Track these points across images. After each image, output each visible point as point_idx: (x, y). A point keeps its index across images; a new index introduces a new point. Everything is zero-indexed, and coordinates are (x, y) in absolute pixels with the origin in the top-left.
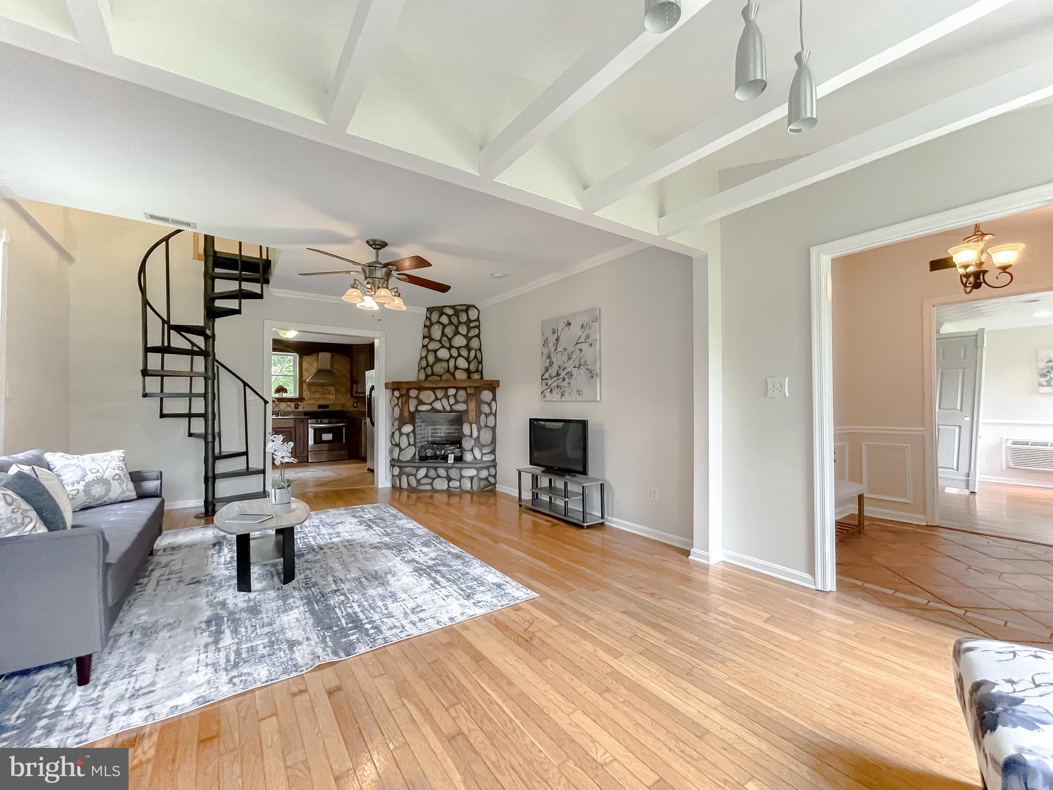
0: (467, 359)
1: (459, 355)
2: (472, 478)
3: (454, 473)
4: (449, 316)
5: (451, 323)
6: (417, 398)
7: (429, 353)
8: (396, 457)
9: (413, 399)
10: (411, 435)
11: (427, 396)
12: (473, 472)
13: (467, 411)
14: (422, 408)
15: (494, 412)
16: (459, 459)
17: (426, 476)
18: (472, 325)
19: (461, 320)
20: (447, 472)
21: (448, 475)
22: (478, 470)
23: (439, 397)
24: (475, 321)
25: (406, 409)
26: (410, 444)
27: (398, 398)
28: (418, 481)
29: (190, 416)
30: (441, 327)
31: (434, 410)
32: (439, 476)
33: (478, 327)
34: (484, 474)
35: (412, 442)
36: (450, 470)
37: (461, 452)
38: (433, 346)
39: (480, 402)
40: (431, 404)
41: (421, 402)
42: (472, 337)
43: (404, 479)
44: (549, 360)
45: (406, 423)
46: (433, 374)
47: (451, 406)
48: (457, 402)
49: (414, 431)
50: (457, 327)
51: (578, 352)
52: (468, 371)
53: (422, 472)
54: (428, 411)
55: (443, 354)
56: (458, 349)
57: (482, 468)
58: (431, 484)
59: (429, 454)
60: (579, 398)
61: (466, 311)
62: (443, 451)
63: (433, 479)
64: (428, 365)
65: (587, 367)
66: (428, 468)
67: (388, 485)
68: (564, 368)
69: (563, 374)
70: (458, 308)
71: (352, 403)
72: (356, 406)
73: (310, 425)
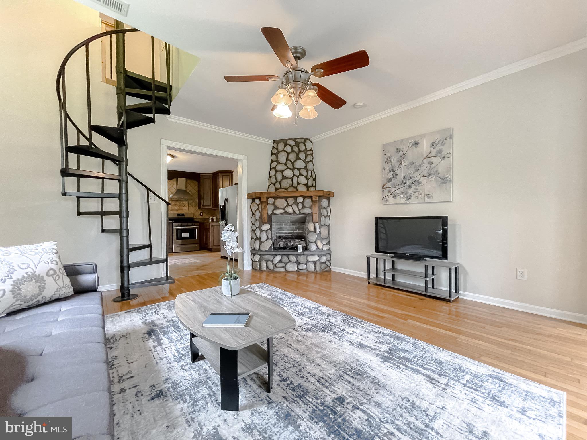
0: (306, 177)
1: (300, 174)
2: (315, 263)
3: (302, 259)
4: (292, 147)
5: (293, 151)
6: (273, 204)
7: (278, 173)
8: (257, 247)
9: (271, 205)
10: (269, 231)
11: (281, 203)
12: (316, 258)
13: (311, 214)
14: (276, 212)
15: (329, 215)
16: (305, 249)
17: (281, 261)
18: (308, 153)
19: (301, 150)
20: (296, 258)
21: (297, 260)
22: (320, 256)
23: (290, 204)
24: (310, 150)
25: (265, 212)
26: (268, 238)
27: (258, 205)
28: (275, 265)
29: (102, 214)
30: (286, 154)
31: (286, 213)
32: (290, 261)
33: (312, 155)
34: (324, 259)
35: (270, 237)
36: (299, 257)
37: (306, 243)
38: (280, 167)
39: (320, 208)
40: (284, 209)
41: (276, 208)
42: (308, 162)
43: (264, 264)
44: (391, 173)
45: (264, 223)
46: (281, 188)
47: (299, 210)
48: (304, 207)
49: (271, 229)
50: (298, 154)
51: (427, 165)
52: (306, 185)
53: (278, 259)
54: (281, 214)
55: (288, 173)
56: (299, 170)
57: (323, 255)
58: (285, 267)
59: (282, 246)
60: (427, 200)
61: (304, 143)
62: (292, 243)
63: (286, 264)
64: (277, 181)
65: (439, 175)
66: (282, 255)
67: (250, 268)
68: (411, 178)
69: (408, 182)
70: (298, 140)
71: (200, 213)
72: (201, 214)
73: (174, 227)
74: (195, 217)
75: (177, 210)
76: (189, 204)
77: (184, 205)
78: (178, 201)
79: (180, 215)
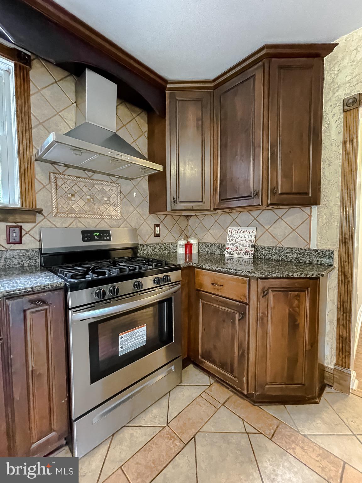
71: (153, 227)
72: (158, 232)
73: (74, 316)
74: (140, 242)
75: (81, 215)
76: (123, 196)
77: (106, 199)
78: (82, 180)
79: (95, 234)
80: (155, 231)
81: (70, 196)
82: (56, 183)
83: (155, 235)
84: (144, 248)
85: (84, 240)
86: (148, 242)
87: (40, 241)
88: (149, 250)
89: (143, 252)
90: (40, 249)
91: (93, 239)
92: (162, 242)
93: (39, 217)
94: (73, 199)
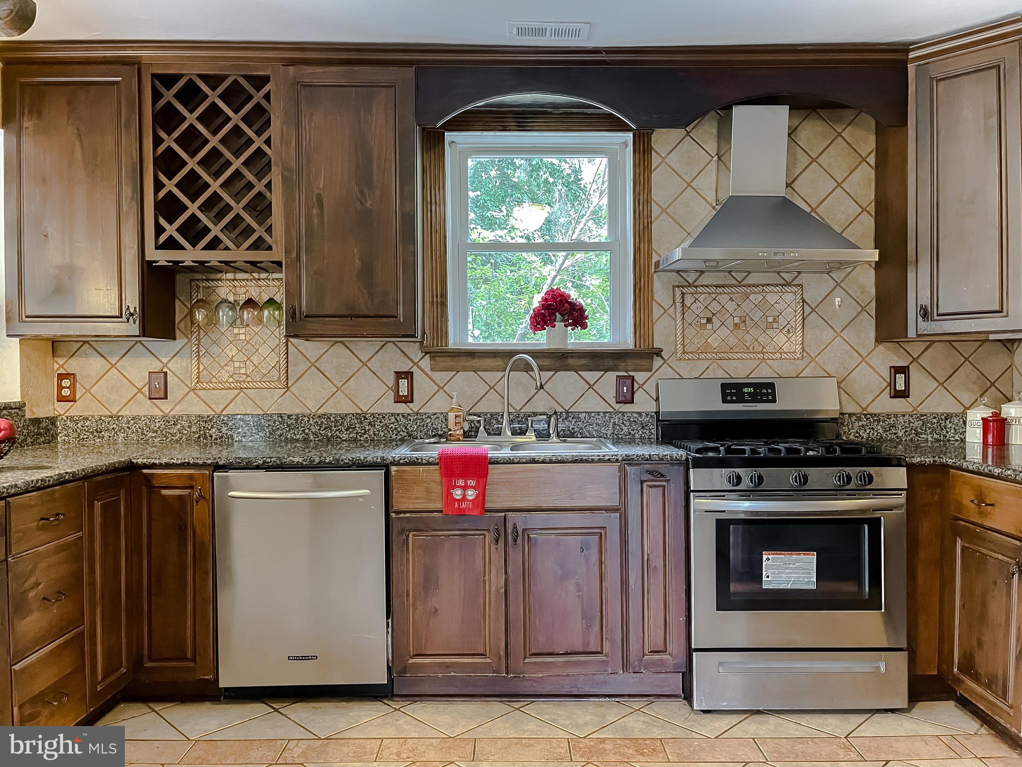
71: (886, 374)
72: (900, 386)
73: (698, 503)
74: (850, 408)
75: (722, 355)
76: (807, 309)
77: (770, 319)
78: (727, 290)
79: (745, 390)
80: (892, 383)
81: (704, 321)
82: (683, 302)
83: (893, 394)
84: (861, 423)
85: (725, 401)
86: (870, 410)
87: (657, 399)
88: (873, 429)
89: (857, 432)
90: (657, 413)
91: (741, 400)
92: (915, 412)
93: (657, 362)
94: (709, 326)
